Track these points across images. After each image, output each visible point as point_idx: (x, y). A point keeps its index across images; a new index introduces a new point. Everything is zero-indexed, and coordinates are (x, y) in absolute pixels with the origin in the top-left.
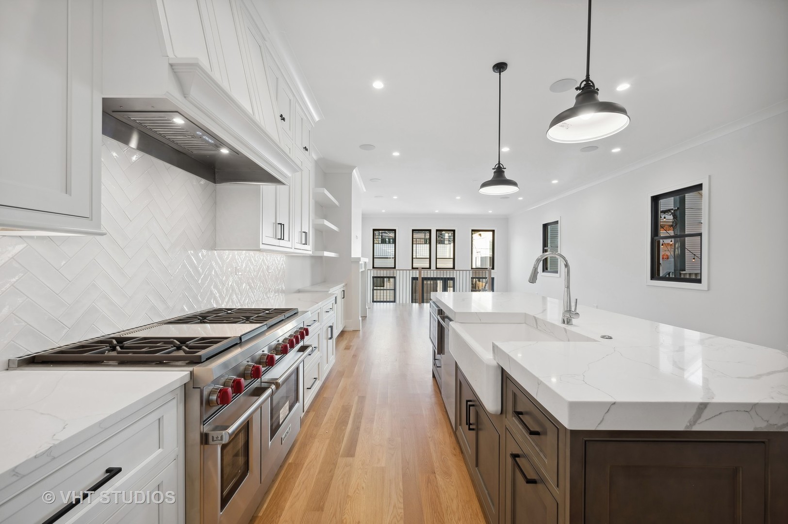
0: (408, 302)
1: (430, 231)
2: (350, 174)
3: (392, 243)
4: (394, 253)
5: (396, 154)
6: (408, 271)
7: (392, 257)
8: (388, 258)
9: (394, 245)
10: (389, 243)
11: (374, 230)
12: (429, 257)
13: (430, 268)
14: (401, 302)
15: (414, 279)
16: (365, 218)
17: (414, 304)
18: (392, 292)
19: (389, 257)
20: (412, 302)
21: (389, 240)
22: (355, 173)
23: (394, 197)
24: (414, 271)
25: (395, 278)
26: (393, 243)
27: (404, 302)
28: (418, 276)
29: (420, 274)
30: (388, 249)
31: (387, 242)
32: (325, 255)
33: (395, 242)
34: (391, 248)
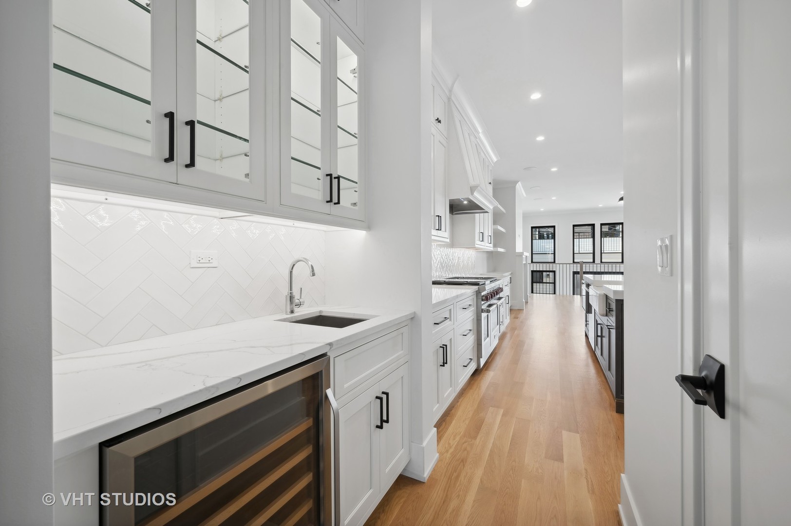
0: (568, 294)
1: (593, 225)
2: (515, 187)
3: (550, 238)
4: (553, 248)
5: (554, 169)
6: (568, 265)
7: (551, 252)
8: (546, 254)
9: (553, 240)
10: (548, 238)
11: (532, 228)
12: (592, 252)
13: (594, 262)
14: (561, 294)
15: (575, 273)
16: (526, 216)
17: (575, 296)
18: (552, 285)
19: (547, 252)
20: (574, 294)
21: (548, 235)
22: (519, 186)
23: (553, 198)
24: (575, 265)
25: (554, 272)
26: (552, 239)
27: (565, 294)
28: (579, 270)
29: (581, 268)
30: (547, 244)
31: (546, 238)
32: (498, 250)
33: (554, 237)
34: (550, 244)
